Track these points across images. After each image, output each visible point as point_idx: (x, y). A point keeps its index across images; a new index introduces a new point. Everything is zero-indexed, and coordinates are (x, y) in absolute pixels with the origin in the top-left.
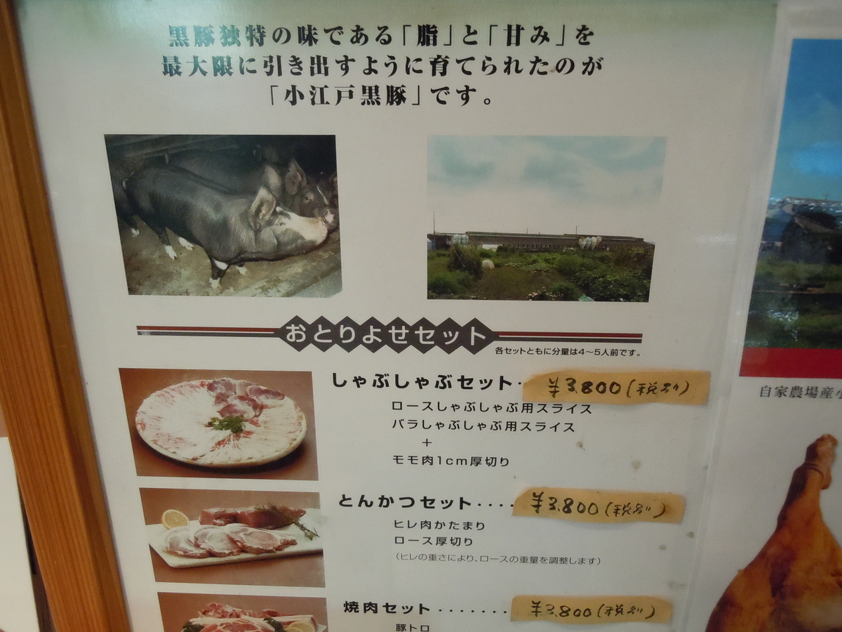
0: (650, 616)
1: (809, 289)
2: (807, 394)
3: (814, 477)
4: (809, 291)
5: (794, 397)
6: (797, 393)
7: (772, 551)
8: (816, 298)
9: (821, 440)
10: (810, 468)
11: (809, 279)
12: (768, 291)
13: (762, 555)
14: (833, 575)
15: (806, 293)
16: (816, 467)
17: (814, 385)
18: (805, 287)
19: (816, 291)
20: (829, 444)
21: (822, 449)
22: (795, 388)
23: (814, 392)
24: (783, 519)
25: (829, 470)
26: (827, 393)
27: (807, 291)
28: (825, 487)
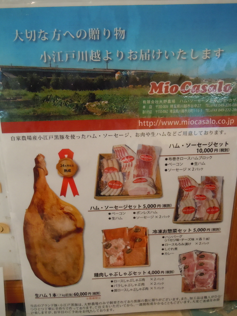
0: (2, 231)
1: (17, 99)
2: (28, 139)
3: (41, 171)
4: (17, 100)
5: (23, 140)
6: (24, 138)
7: (35, 201)
8: (20, 102)
9: (38, 156)
10: (39, 167)
11: (16, 95)
12: (3, 101)
13: (32, 203)
14: (61, 209)
15: (16, 101)
16: (41, 167)
17: (30, 135)
18: (16, 99)
19: (19, 100)
20: (42, 158)
21: (40, 159)
22: (23, 137)
23: (30, 138)
24: (35, 188)
25: (46, 168)
26: (35, 138)
27: (16, 100)
28: (47, 174)
